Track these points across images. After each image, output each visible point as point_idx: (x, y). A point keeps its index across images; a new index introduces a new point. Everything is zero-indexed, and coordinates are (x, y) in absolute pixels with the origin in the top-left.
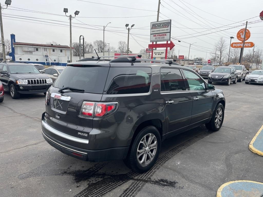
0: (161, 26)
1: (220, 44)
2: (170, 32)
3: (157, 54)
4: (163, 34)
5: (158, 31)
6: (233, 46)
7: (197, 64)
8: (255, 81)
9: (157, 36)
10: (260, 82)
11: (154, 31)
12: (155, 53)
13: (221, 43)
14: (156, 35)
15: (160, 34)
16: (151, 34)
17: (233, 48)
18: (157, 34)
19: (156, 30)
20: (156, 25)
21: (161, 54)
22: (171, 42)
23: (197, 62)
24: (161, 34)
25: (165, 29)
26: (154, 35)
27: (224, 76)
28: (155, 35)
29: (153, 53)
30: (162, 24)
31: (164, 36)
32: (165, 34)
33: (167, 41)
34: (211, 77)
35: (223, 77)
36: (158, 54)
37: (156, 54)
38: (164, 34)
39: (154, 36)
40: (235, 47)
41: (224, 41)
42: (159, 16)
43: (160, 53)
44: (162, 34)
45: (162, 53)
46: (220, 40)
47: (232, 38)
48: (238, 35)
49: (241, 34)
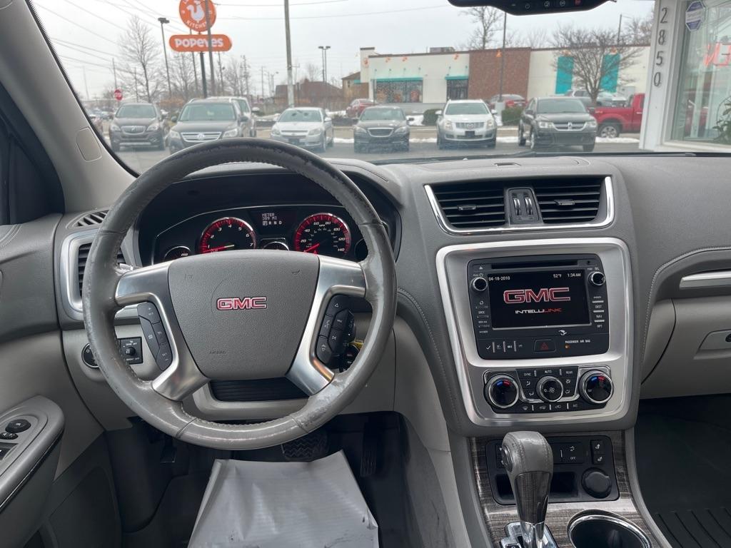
1: (136, 38)
6: (177, 46)
8: (301, 140)
10: (314, 143)
13: (137, 36)
17: (176, 53)
27: (223, 132)
34: (182, 139)
35: (222, 135)
40: (181, 49)
41: (146, 31)
46: (131, 25)
47: (163, 21)
48: (184, 12)
49: (190, 7)
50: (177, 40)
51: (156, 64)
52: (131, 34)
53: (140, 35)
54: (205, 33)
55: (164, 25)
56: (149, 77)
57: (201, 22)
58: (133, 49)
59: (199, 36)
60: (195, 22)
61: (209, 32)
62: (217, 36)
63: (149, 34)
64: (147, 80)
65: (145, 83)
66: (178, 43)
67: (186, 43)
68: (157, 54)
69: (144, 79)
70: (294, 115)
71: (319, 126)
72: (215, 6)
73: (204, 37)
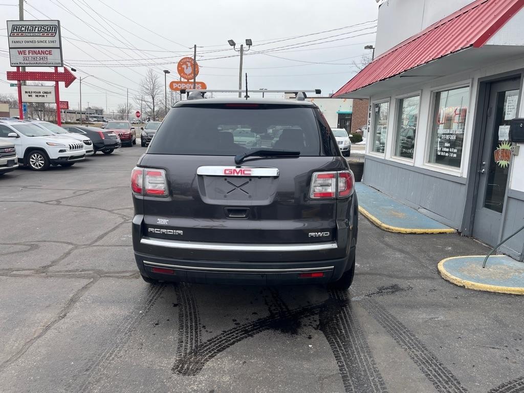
0: (36, 31)
1: (150, 82)
2: (60, 48)
3: (34, 95)
4: (43, 50)
5: (28, 42)
6: (174, 87)
7: (96, 119)
9: (27, 53)
11: (17, 42)
12: (26, 92)
14: (24, 52)
15: (35, 50)
16: (10, 48)
17: (173, 91)
18: (27, 50)
19: (24, 41)
20: (23, 29)
21: (43, 96)
22: (65, 69)
23: (93, 115)
24: (37, 50)
25: (47, 41)
26: (19, 50)
28: (21, 50)
29: (23, 92)
30: (37, 29)
31: (45, 55)
32: (48, 50)
33: (56, 67)
36: (37, 96)
37: (29, 96)
38: (45, 50)
39: (20, 53)
40: (176, 89)
41: (156, 78)
42: (24, 8)
43: (40, 92)
44: (40, 50)
45: (46, 93)
46: (148, 74)
47: (166, 72)
48: (180, 69)
49: (184, 66)
50: (174, 84)
51: (160, 97)
52: (148, 80)
53: (153, 80)
54: (193, 81)
55: (167, 74)
56: (155, 104)
57: (190, 74)
58: (147, 87)
59: (188, 82)
60: (186, 74)
61: (195, 80)
62: (199, 83)
63: (158, 80)
64: (154, 106)
65: (152, 108)
66: (175, 86)
67: (180, 86)
68: (161, 91)
69: (152, 105)
70: (240, 132)
71: (253, 139)
72: (200, 67)
73: (191, 83)
